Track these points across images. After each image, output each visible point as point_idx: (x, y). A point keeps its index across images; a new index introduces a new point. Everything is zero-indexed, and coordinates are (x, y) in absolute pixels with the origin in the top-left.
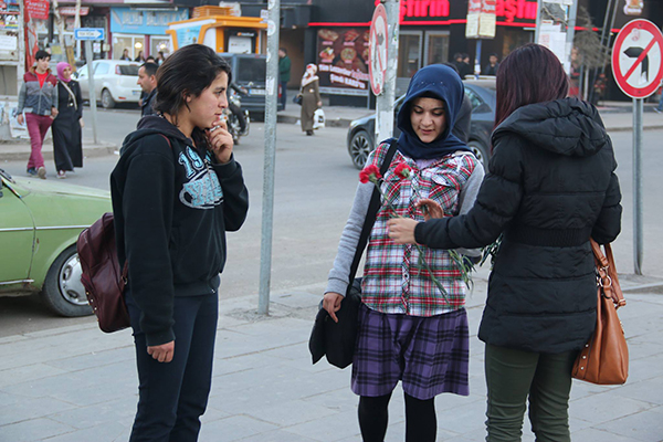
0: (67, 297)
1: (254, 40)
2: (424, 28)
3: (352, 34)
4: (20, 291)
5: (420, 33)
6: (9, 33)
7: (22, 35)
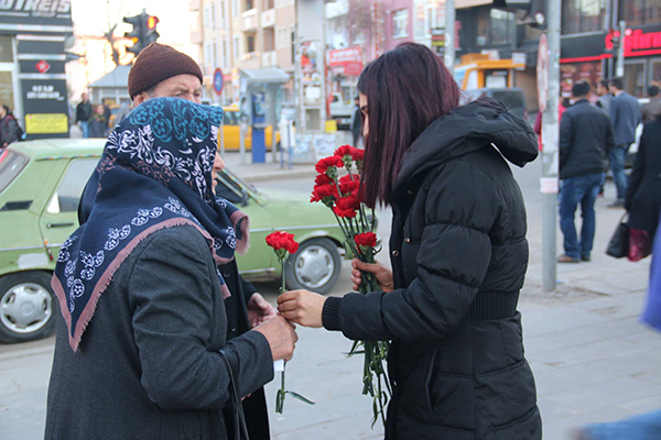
0: (301, 281)
1: (507, 77)
2: (648, 57)
3: (588, 67)
4: (264, 277)
5: (644, 61)
6: (315, 86)
7: (323, 86)
